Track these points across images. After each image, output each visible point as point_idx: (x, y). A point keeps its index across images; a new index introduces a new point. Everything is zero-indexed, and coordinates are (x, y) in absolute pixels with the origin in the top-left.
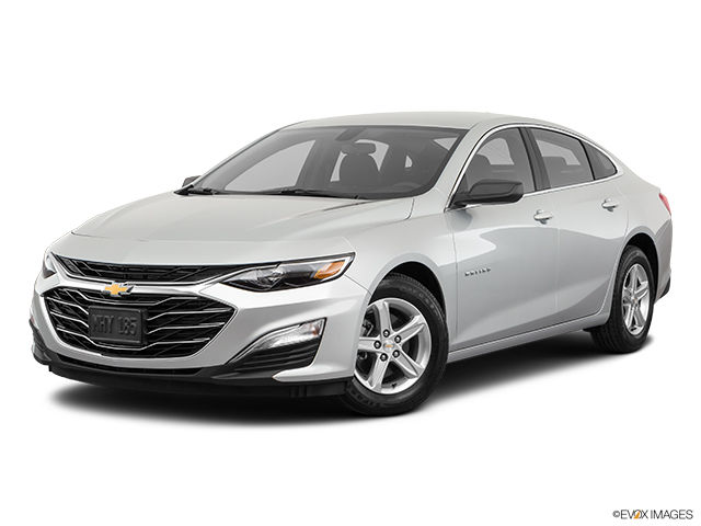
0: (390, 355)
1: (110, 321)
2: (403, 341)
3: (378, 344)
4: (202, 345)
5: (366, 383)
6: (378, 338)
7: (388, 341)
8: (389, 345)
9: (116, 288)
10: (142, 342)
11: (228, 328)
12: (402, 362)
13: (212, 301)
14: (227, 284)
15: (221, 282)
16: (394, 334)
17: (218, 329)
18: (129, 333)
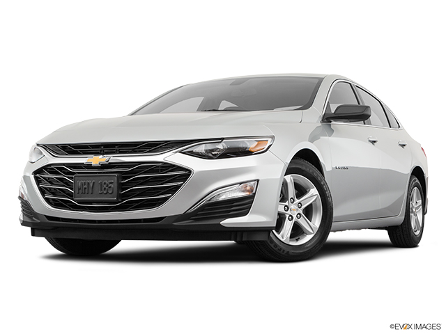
0: (295, 216)
1: (91, 185)
2: (303, 207)
3: (287, 208)
4: (166, 199)
5: (279, 236)
6: (287, 204)
7: (292, 206)
8: (295, 209)
9: (96, 160)
10: (117, 199)
11: (186, 186)
12: (303, 222)
13: (174, 166)
14: (184, 153)
15: (180, 152)
16: (297, 201)
17: (178, 187)
18: (107, 192)
